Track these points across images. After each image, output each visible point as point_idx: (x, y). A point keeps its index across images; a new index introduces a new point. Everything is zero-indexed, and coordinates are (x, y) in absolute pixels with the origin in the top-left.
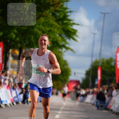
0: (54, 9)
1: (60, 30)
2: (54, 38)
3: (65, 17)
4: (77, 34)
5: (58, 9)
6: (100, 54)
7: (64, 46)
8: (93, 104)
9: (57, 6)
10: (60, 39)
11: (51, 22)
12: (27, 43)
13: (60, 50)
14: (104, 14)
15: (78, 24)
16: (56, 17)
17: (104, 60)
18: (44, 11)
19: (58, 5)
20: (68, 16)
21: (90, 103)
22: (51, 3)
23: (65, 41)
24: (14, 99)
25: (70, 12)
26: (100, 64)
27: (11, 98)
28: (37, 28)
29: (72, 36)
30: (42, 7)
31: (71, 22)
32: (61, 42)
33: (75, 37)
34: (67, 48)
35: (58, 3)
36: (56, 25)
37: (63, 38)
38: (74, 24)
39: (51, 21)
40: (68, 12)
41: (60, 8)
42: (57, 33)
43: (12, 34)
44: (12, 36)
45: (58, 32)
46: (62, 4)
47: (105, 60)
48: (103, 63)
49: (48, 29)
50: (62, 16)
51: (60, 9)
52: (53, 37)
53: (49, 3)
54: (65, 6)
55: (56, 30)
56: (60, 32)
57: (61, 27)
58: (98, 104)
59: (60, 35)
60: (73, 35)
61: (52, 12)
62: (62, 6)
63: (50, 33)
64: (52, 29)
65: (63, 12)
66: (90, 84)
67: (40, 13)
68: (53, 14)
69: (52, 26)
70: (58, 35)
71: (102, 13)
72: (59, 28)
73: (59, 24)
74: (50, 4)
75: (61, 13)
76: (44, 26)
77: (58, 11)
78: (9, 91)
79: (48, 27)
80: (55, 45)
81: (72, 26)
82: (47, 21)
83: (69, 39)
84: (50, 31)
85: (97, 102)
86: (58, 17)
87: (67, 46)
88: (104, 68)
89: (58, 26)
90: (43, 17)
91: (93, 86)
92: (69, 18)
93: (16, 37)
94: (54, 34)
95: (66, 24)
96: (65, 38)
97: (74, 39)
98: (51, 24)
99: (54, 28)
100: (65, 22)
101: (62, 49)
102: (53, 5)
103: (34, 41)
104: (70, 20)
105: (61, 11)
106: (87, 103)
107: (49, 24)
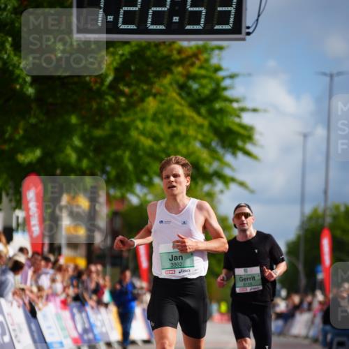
0: (184, 72)
1: (205, 131)
3: (217, 93)
5: (194, 70)
6: (326, 192)
7: (219, 175)
8: (315, 340)
9: (193, 64)
10: (204, 154)
11: (177, 110)
12: (113, 173)
14: (331, 76)
15: (255, 110)
16: (189, 94)
17: (337, 208)
18: (156, 80)
19: (194, 59)
20: (225, 89)
21: (306, 337)
22: (176, 56)
23: (220, 159)
24: (81, 336)
25: (232, 77)
26: (328, 220)
27: (75, 335)
28: (137, 128)
29: (240, 143)
30: (150, 69)
31: (235, 105)
32: (210, 164)
33: (249, 147)
35: (196, 55)
36: (192, 118)
38: (243, 110)
39: (177, 107)
40: (224, 78)
41: (201, 67)
42: (195, 138)
43: (69, 151)
44: (68, 156)
45: (200, 137)
46: (205, 56)
47: (342, 209)
48: (335, 218)
49: (168, 130)
50: (206, 92)
51: (203, 72)
52: (184, 151)
53: (169, 56)
54: (214, 61)
55: (191, 132)
56: (204, 136)
57: (206, 123)
58: (329, 337)
59: (206, 145)
60: (244, 142)
61: (177, 82)
62: (207, 61)
63: (176, 140)
64: (182, 129)
65: (211, 78)
66: (303, 281)
67: (145, 87)
68: (182, 87)
69: (180, 119)
70: (198, 145)
71: (325, 74)
72: (201, 126)
73: (199, 114)
74: (173, 58)
75: (204, 81)
76: (159, 121)
77: (194, 78)
78: (66, 314)
79: (169, 123)
81: (239, 117)
82: (165, 106)
83: (234, 154)
84: (176, 134)
85: (325, 333)
86: (196, 96)
88: (338, 233)
89: (199, 120)
90: (155, 96)
91: (313, 286)
92: (228, 94)
93: (79, 160)
94: (188, 143)
95: (221, 111)
96: (221, 152)
97: (247, 153)
98: (179, 114)
99: (188, 125)
100: (217, 106)
101: (214, 185)
102: (181, 62)
103: (130, 167)
104: (231, 101)
105: (204, 77)
106: (296, 337)
107: (172, 116)
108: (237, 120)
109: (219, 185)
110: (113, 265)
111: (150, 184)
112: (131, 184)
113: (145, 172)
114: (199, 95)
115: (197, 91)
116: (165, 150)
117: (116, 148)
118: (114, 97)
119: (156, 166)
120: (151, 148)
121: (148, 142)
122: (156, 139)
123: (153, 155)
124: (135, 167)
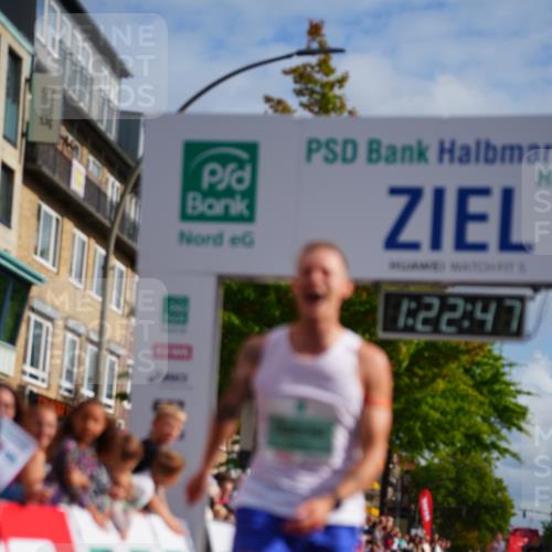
0: (470, 359)
1: (486, 407)
2: (470, 427)
3: (497, 377)
4: (529, 416)
5: (478, 359)
7: (495, 446)
9: (477, 354)
10: (485, 428)
11: (462, 390)
12: (406, 439)
13: (485, 455)
15: (529, 394)
16: (473, 377)
18: (445, 365)
19: (478, 350)
22: (463, 347)
23: (497, 433)
25: (511, 365)
28: (427, 403)
29: (516, 422)
30: (441, 356)
31: (512, 388)
32: (489, 436)
33: (523, 425)
34: (503, 451)
35: (480, 347)
36: (475, 396)
37: (491, 425)
38: (519, 392)
39: (462, 387)
40: (503, 366)
42: (477, 414)
45: (481, 413)
49: (453, 405)
50: (488, 376)
51: (486, 360)
52: (466, 424)
53: (457, 347)
54: (496, 352)
55: (474, 408)
57: (487, 401)
59: (485, 419)
60: (518, 419)
61: (464, 368)
62: (490, 351)
63: (460, 415)
64: (466, 406)
65: (492, 365)
67: (436, 371)
68: (467, 371)
69: (464, 397)
70: (479, 419)
72: (482, 404)
73: (481, 393)
74: (460, 348)
75: (486, 368)
76: (446, 398)
77: (478, 364)
79: (455, 400)
80: (474, 443)
81: (515, 397)
82: (452, 386)
83: (509, 429)
84: (459, 410)
87: (503, 444)
89: (481, 398)
90: (444, 377)
92: (507, 378)
94: (471, 417)
95: (500, 392)
96: (498, 426)
97: (520, 429)
98: (463, 393)
99: (470, 403)
100: (497, 387)
101: (490, 453)
102: (468, 352)
104: (508, 384)
105: (487, 364)
107: (457, 395)
108: (513, 400)
109: (495, 454)
110: (402, 517)
111: (435, 450)
112: (421, 449)
113: (433, 440)
114: (482, 378)
115: (480, 375)
116: (450, 423)
117: (409, 419)
118: (410, 378)
119: (442, 436)
120: (438, 420)
121: (436, 415)
122: (443, 413)
123: (440, 426)
124: (424, 435)
